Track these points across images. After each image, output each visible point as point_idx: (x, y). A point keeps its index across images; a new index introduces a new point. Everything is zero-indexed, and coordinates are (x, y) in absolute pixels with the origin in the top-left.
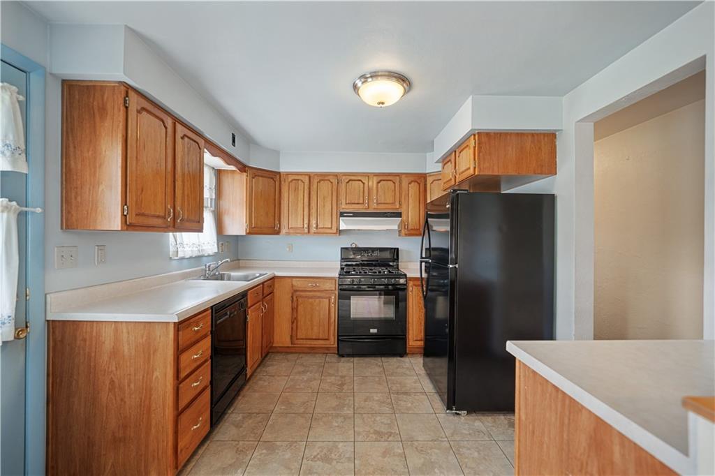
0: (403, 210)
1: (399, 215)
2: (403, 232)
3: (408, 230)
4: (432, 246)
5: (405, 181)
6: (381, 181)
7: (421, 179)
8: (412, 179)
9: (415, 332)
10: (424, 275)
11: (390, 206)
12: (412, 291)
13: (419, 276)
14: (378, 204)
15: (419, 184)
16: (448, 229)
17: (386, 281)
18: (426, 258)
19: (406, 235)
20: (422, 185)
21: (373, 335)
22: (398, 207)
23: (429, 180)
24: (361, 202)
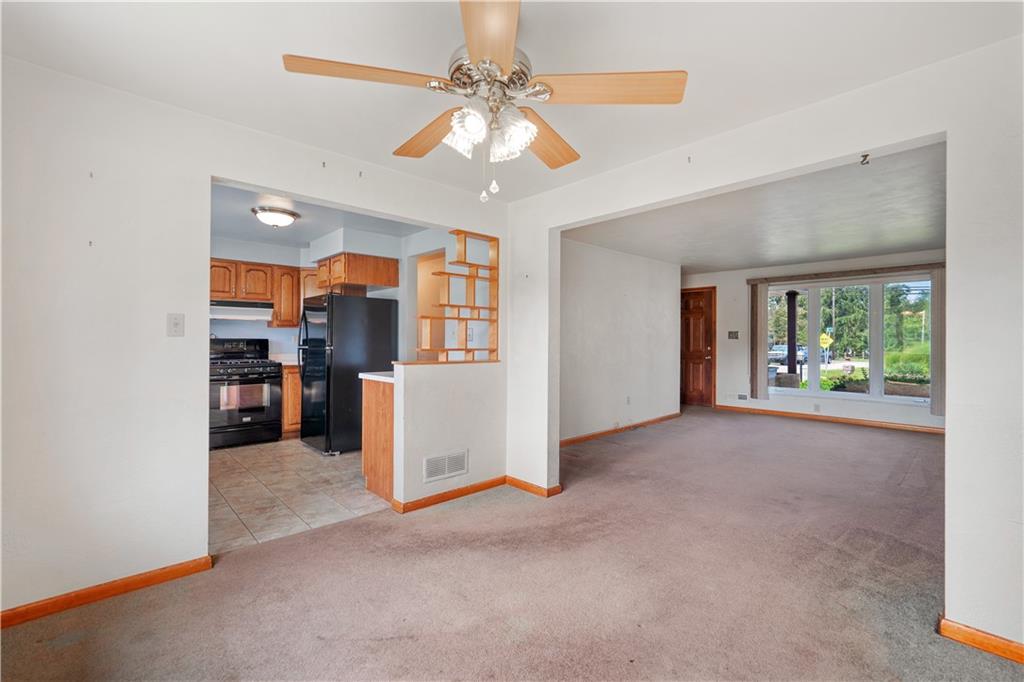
0: (275, 301)
1: (271, 306)
2: (275, 323)
3: (280, 321)
4: (309, 337)
5: (277, 273)
6: (251, 270)
7: (294, 273)
8: (285, 271)
9: (291, 417)
10: (301, 363)
11: (261, 297)
12: (287, 379)
13: (297, 364)
14: (247, 294)
15: (292, 277)
16: (325, 321)
17: (261, 369)
18: (304, 345)
19: (278, 326)
20: (295, 279)
21: (247, 423)
22: (270, 297)
23: (303, 274)
24: (227, 290)
